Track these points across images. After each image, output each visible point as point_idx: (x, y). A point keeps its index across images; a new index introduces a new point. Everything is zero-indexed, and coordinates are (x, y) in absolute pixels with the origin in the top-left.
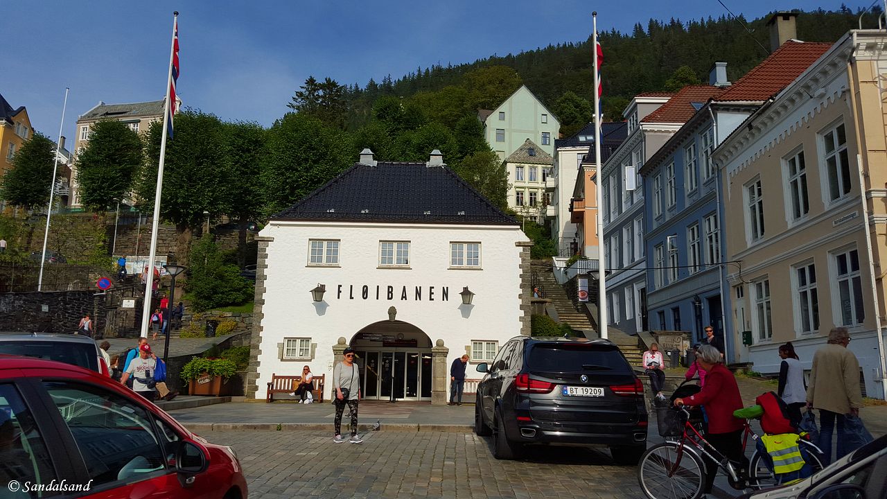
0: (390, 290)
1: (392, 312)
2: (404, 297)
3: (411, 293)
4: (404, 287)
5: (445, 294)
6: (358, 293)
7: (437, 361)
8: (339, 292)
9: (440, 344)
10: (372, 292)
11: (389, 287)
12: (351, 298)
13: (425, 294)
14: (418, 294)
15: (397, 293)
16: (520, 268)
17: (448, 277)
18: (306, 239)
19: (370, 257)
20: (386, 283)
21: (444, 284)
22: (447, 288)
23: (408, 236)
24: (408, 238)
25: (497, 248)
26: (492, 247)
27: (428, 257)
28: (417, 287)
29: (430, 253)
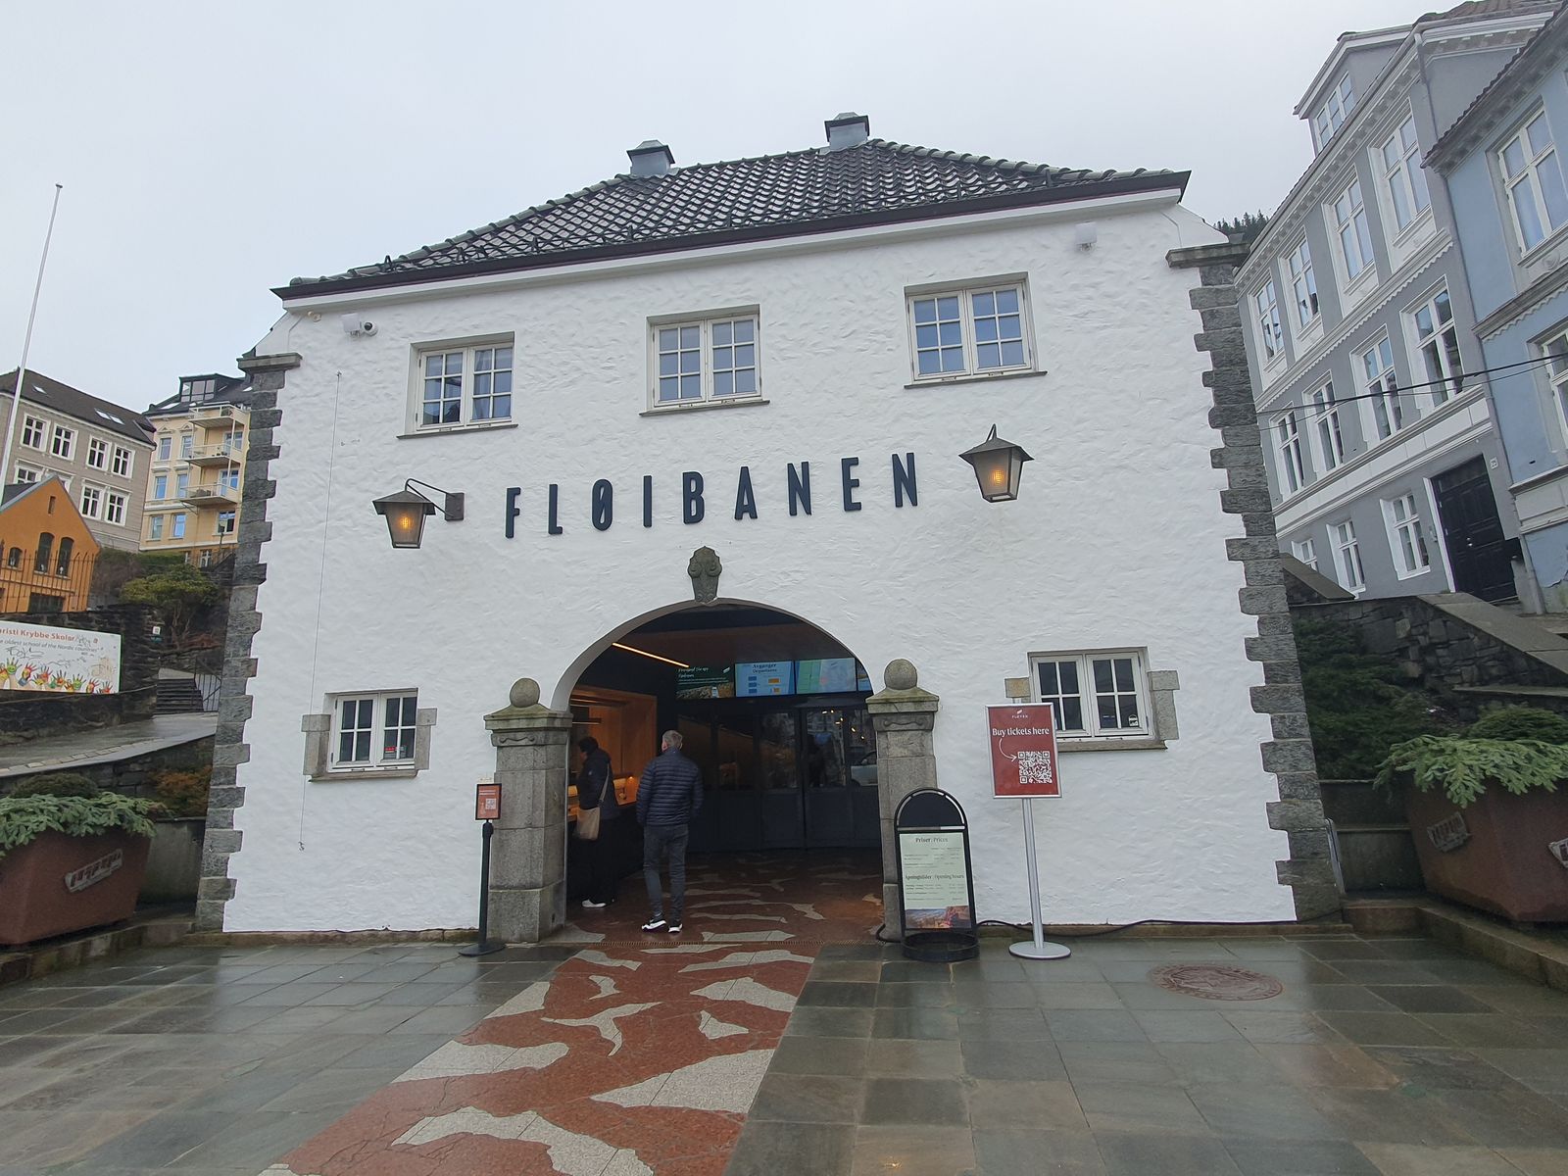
0: (693, 488)
1: (705, 567)
2: (746, 507)
3: (771, 492)
4: (745, 471)
5: (905, 481)
6: (577, 509)
7: (896, 751)
8: (512, 513)
9: (902, 677)
10: (626, 504)
11: (689, 477)
12: (555, 530)
13: (825, 487)
14: (799, 490)
15: (720, 496)
16: (1200, 348)
17: (911, 416)
18: (401, 347)
19: (616, 379)
20: (675, 466)
21: (897, 445)
22: (910, 457)
23: (749, 290)
24: (748, 298)
25: (1094, 286)
26: (1075, 287)
27: (827, 355)
28: (790, 466)
29: (835, 337)
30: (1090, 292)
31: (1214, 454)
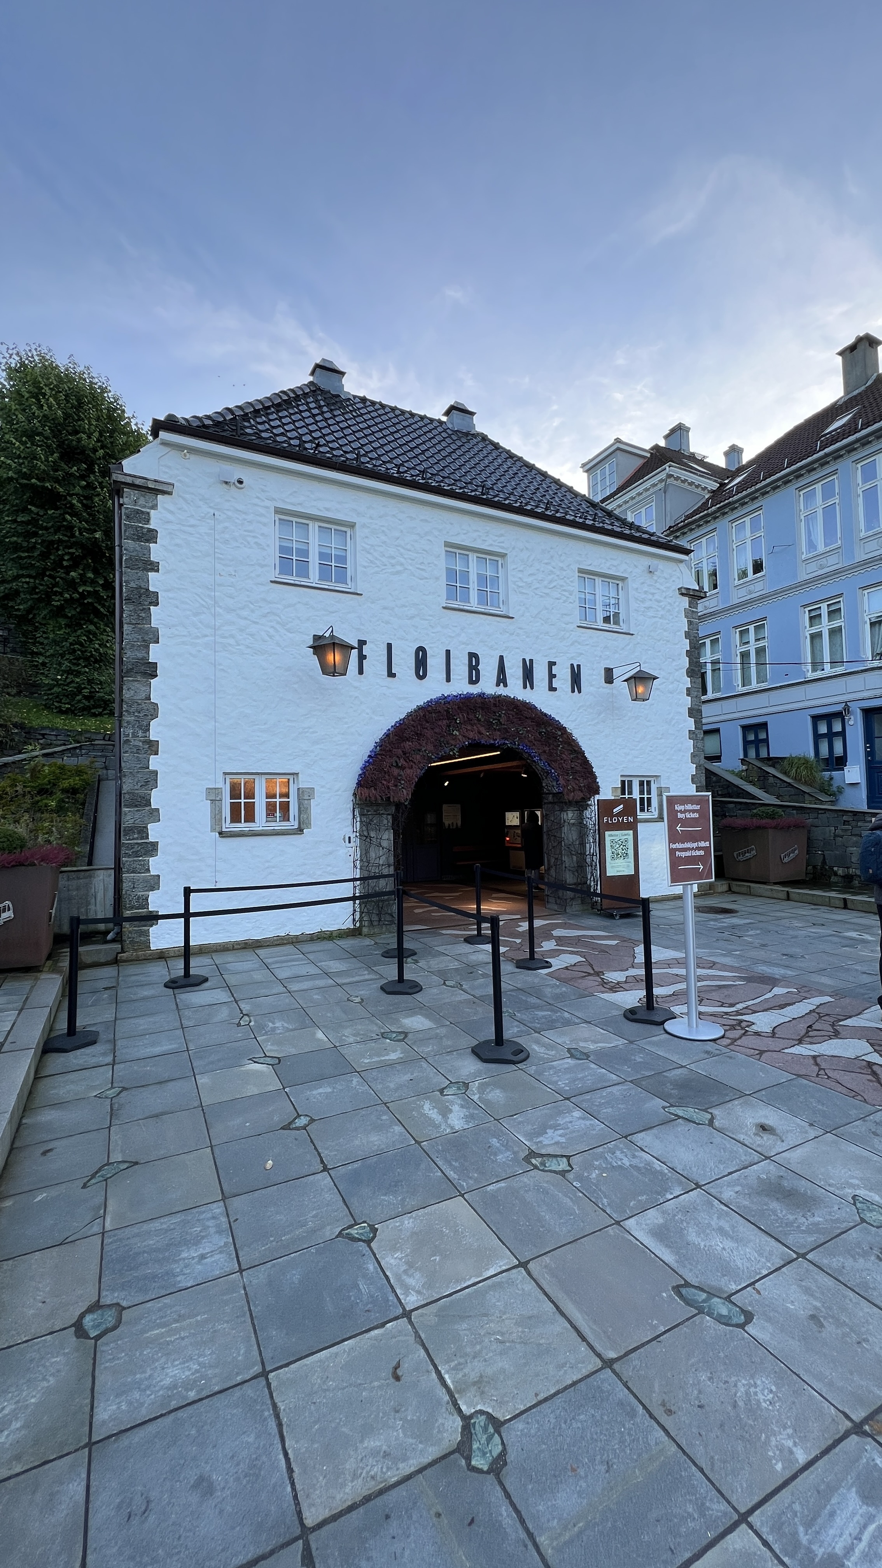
0: (473, 662)
2: (502, 680)
3: (514, 673)
4: (501, 658)
5: (576, 679)
6: (405, 663)
8: (362, 657)
10: (435, 665)
11: (471, 655)
12: (391, 674)
13: (540, 675)
14: (528, 673)
15: (488, 673)
16: (686, 638)
17: (579, 643)
18: (267, 507)
19: (426, 578)
20: (463, 646)
21: (572, 658)
22: (579, 666)
23: (503, 542)
24: (502, 548)
25: (653, 594)
26: (646, 592)
27: (542, 596)
28: (524, 660)
29: (545, 587)
30: (650, 597)
31: (688, 689)
